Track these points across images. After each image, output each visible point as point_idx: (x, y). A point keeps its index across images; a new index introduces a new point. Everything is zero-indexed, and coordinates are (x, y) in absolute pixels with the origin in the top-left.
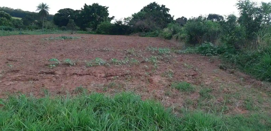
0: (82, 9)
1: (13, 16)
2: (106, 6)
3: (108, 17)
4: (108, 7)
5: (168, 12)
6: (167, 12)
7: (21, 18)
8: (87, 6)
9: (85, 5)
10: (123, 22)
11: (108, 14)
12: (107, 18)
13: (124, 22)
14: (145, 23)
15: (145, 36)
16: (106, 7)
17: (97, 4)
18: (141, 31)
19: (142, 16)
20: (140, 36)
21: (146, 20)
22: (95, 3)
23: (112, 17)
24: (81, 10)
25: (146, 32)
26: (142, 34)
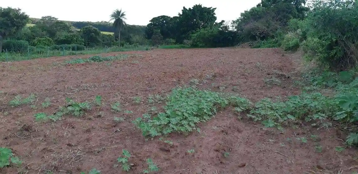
0: (179, 14)
1: (102, 31)
2: (212, 7)
3: (216, 23)
4: (215, 9)
5: (305, 4)
6: (303, 4)
7: (113, 33)
8: (187, 9)
9: (183, 9)
10: (230, 27)
11: (215, 18)
12: (214, 23)
13: (232, 28)
14: (260, 25)
15: (259, 47)
16: (212, 9)
17: (200, 6)
18: (253, 38)
19: (257, 14)
20: (251, 46)
21: (263, 20)
22: (196, 5)
23: (220, 21)
24: (178, 16)
25: (262, 39)
26: (255, 43)
